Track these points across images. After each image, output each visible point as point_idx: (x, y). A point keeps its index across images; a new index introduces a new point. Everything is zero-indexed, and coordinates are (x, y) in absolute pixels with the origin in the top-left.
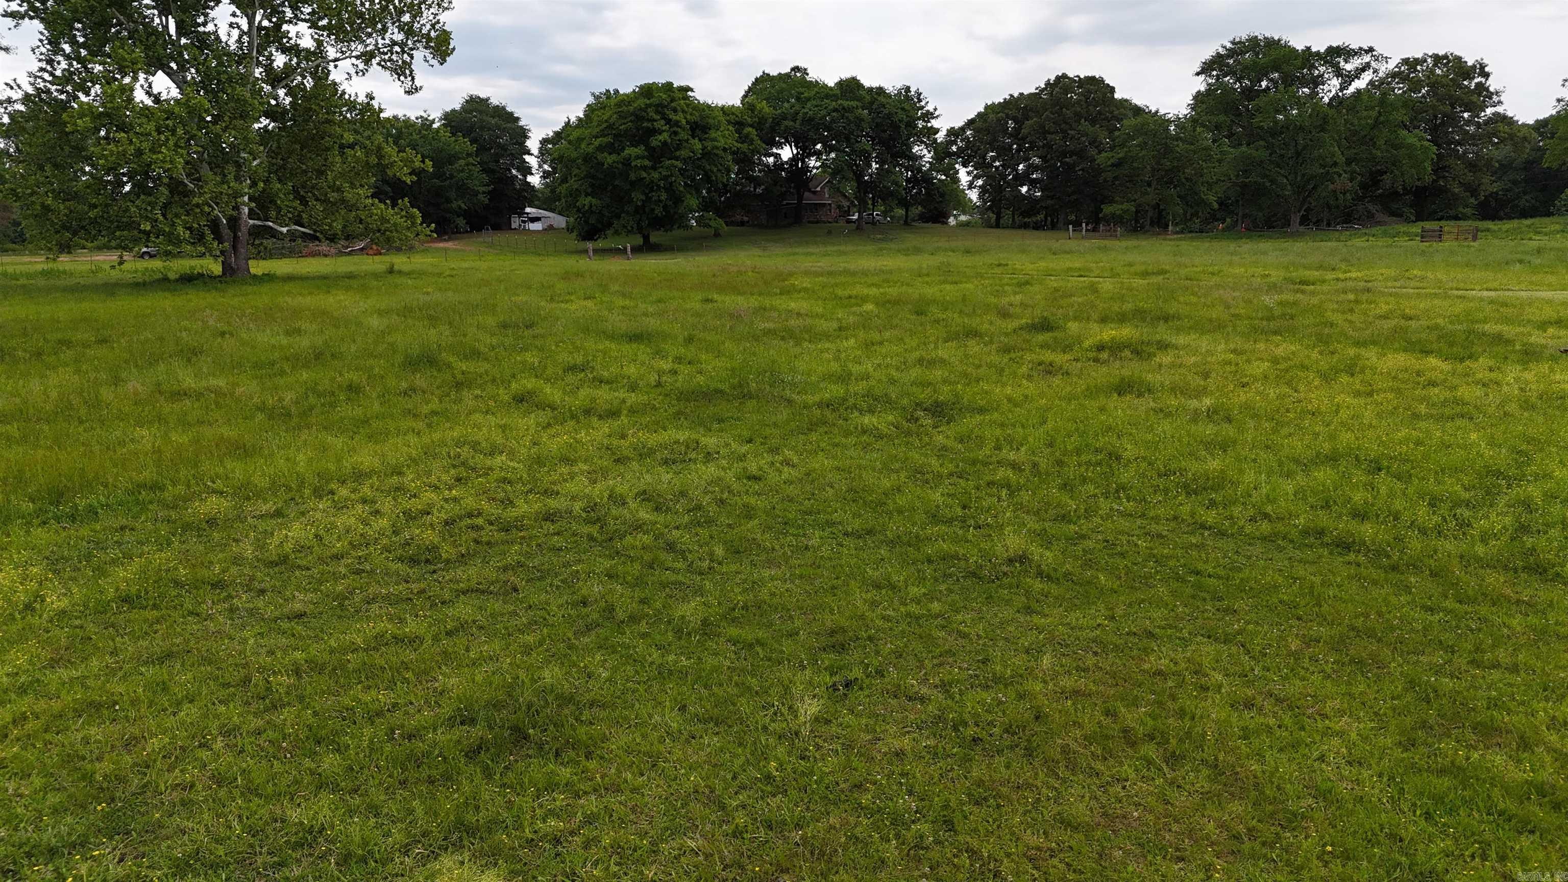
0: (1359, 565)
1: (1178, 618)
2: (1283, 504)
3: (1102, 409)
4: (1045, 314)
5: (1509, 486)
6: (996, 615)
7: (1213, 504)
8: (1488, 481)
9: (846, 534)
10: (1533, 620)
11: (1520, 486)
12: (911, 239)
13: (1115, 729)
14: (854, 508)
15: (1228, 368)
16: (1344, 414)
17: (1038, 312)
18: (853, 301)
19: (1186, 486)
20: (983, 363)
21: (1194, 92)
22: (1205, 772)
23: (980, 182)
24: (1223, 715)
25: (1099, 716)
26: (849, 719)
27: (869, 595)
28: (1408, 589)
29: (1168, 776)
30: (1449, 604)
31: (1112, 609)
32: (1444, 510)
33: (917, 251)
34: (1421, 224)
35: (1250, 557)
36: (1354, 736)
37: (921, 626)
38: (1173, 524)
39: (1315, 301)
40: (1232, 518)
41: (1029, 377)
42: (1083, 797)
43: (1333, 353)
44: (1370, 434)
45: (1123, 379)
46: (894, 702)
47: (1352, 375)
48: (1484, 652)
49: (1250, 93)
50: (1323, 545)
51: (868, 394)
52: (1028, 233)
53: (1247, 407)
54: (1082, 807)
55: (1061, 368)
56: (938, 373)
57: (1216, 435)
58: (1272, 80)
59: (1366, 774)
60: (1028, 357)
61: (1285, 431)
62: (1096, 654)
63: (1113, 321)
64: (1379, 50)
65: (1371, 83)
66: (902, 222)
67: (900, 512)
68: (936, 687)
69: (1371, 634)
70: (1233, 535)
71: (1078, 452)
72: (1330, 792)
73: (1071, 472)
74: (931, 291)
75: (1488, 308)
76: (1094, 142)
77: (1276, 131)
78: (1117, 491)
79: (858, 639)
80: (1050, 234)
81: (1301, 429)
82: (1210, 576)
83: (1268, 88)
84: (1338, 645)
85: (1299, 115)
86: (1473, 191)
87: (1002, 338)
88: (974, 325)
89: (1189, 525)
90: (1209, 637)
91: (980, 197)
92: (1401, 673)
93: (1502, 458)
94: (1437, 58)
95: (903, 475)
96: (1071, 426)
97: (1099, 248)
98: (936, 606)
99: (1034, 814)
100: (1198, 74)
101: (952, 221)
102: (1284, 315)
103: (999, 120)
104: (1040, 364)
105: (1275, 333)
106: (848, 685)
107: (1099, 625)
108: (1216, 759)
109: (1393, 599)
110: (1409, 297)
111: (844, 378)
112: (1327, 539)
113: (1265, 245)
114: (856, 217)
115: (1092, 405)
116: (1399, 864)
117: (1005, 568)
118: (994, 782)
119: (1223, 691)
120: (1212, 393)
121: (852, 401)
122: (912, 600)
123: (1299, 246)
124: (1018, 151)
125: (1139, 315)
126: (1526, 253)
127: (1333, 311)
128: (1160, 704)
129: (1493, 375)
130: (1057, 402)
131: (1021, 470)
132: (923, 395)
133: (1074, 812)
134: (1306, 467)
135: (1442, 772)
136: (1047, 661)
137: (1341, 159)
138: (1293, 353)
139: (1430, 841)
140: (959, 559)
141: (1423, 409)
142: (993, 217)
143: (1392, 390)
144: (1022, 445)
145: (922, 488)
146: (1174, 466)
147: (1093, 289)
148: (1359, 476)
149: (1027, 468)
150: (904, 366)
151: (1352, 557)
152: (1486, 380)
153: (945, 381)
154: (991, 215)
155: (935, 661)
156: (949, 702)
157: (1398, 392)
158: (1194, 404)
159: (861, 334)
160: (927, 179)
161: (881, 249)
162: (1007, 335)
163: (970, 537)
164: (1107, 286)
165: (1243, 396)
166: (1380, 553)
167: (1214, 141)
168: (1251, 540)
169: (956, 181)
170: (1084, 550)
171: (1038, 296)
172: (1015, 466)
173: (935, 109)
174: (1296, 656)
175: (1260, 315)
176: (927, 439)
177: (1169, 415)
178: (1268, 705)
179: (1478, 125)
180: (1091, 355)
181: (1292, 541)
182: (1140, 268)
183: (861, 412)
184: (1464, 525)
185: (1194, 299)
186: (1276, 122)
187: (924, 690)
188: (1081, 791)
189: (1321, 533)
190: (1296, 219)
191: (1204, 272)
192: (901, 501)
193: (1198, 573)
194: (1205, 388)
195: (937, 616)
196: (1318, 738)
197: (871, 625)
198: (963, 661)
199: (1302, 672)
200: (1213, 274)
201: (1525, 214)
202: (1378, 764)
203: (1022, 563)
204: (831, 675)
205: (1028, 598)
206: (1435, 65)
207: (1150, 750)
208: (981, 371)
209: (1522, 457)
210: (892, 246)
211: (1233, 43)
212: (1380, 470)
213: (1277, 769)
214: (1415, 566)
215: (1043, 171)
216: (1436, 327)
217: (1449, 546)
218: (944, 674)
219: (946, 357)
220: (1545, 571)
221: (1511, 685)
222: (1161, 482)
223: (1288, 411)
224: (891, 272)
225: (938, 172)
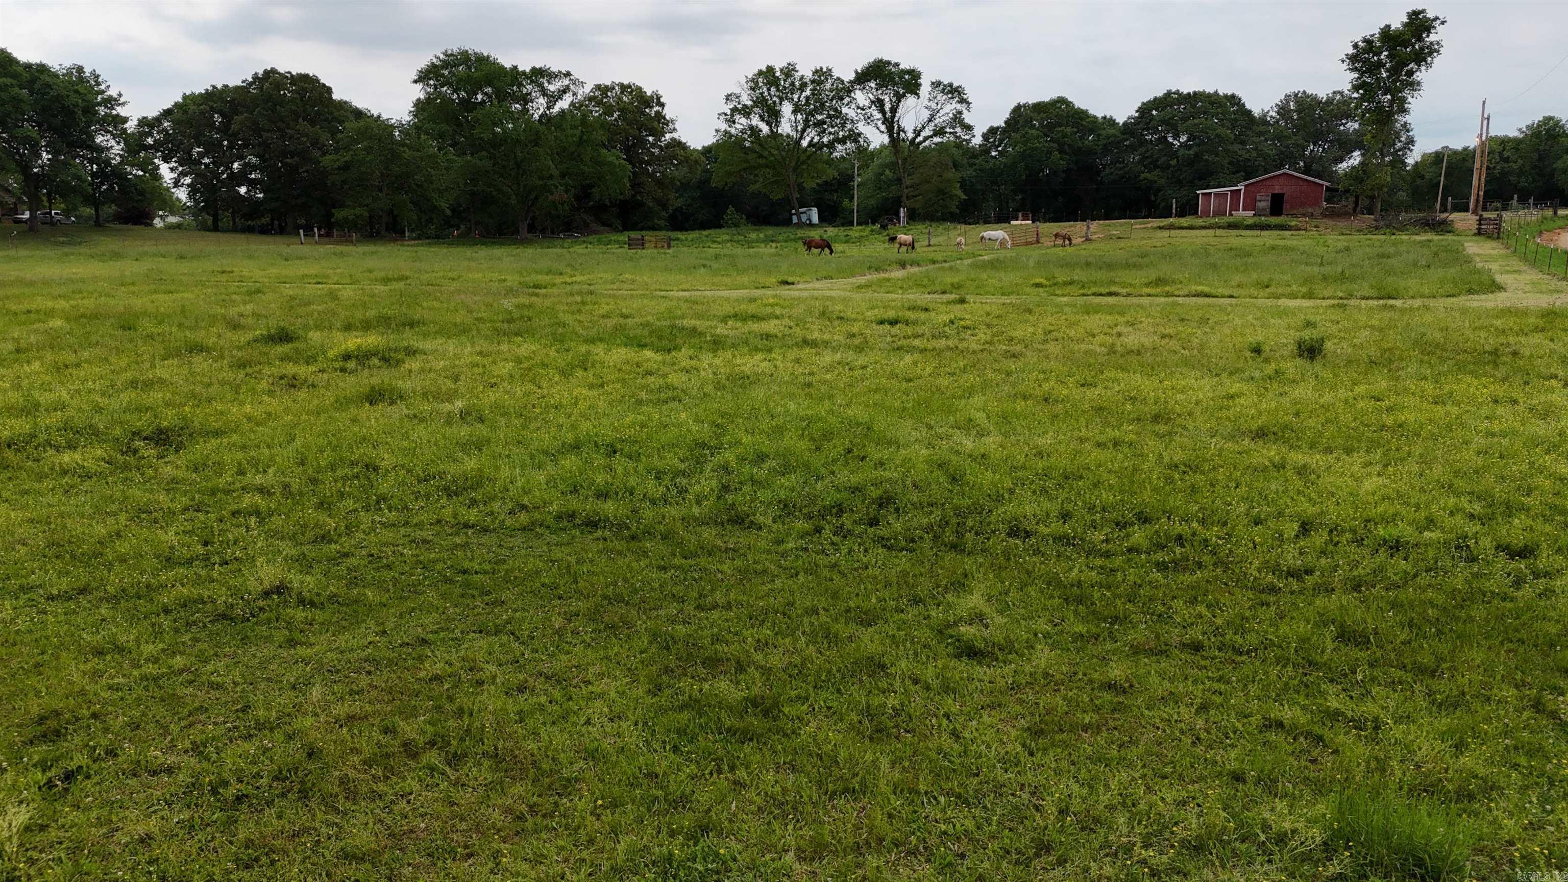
0: (605, 539)
1: (449, 620)
2: (538, 494)
3: (354, 421)
4: (282, 324)
5: (712, 455)
6: (254, 656)
7: (474, 503)
8: (697, 452)
9: (51, 598)
10: (738, 563)
11: (719, 453)
12: (107, 243)
13: (394, 745)
14: (59, 564)
15: (476, 370)
16: (582, 406)
17: (273, 323)
18: (33, 316)
19: (446, 489)
20: (214, 380)
21: (414, 99)
22: (486, 763)
23: (188, 180)
24: (499, 704)
25: (376, 735)
26: (74, 816)
27: (89, 666)
28: (645, 554)
29: (453, 778)
30: (677, 561)
31: (383, 623)
32: (667, 481)
33: (117, 256)
34: (627, 233)
35: (511, 549)
36: (613, 694)
37: (160, 688)
38: (438, 528)
39: (548, 303)
40: (492, 513)
41: (271, 393)
42: (367, 824)
43: (568, 351)
44: (605, 421)
45: (373, 388)
46: (133, 782)
47: (586, 369)
48: (706, 596)
49: (467, 105)
50: (575, 526)
51: (66, 427)
52: (253, 237)
53: (497, 407)
54: (365, 835)
55: (306, 380)
56: (157, 396)
57: (470, 436)
58: (486, 94)
59: (624, 725)
60: (267, 371)
61: (533, 426)
62: (369, 673)
63: (357, 329)
64: (575, 75)
65: (572, 104)
66: (92, 223)
67: (123, 561)
68: (186, 752)
69: (620, 599)
70: (495, 530)
71: (333, 467)
72: (597, 750)
73: (328, 487)
74: (138, 303)
75: (684, 306)
76: (315, 143)
77: (496, 143)
78: (378, 502)
79: (78, 719)
80: (279, 239)
81: (547, 422)
82: (476, 573)
83: (483, 101)
84: (594, 616)
85: (514, 129)
86: (664, 205)
87: (235, 352)
88: (199, 340)
89: (452, 527)
90: (481, 632)
91: (191, 195)
92: (646, 629)
93: (704, 431)
94: (624, 87)
95: (123, 518)
96: (322, 441)
97: (335, 254)
98: (179, 661)
99: (314, 859)
100: (415, 82)
101: (158, 223)
102: (522, 317)
103: (202, 113)
104: (281, 378)
105: (516, 334)
106: (69, 777)
107: (370, 643)
108: (496, 749)
109: (634, 564)
110: (624, 298)
111: (30, 409)
112: (578, 521)
113: (498, 251)
114: (27, 215)
115: (342, 417)
116: (657, 798)
117: (261, 603)
118: (265, 837)
119: (498, 680)
120: (463, 396)
121: (42, 437)
122: (147, 660)
123: (529, 252)
124: (230, 147)
125: (384, 322)
126: (706, 259)
127: (563, 312)
128: (439, 708)
129: (693, 362)
130: (304, 417)
131: (270, 494)
132: (142, 422)
133: (358, 842)
134: (554, 456)
135: (682, 708)
136: (316, 692)
137: (556, 172)
138: (534, 352)
139: (679, 770)
140: (204, 603)
141: (643, 395)
142: (210, 220)
143: (618, 380)
144: (269, 467)
145: (148, 528)
146: (432, 470)
147: (333, 296)
148: (599, 460)
149: (278, 490)
150: (110, 391)
151: (599, 533)
152: (688, 367)
153: (167, 404)
154: (206, 217)
155: (184, 723)
156: (205, 764)
157: (624, 382)
158: (447, 407)
159: (49, 356)
160: (118, 174)
161: (67, 255)
162: (239, 348)
163: (215, 575)
164: (347, 292)
165: (492, 396)
166: (622, 526)
167: (439, 149)
168: (512, 532)
169: (157, 177)
170: (348, 569)
171: (273, 305)
172: (262, 490)
173: (120, 95)
174: (560, 632)
175: (501, 318)
176: (151, 472)
177: (423, 420)
178: (540, 684)
179: (661, 148)
180: (337, 365)
181: (548, 527)
182: (382, 274)
183: (58, 449)
184: (683, 491)
185: (436, 304)
186: (495, 134)
187: (171, 759)
188: (363, 818)
189: (572, 516)
190: (524, 227)
191: (444, 277)
192: (123, 547)
193: (465, 572)
194: (456, 391)
195: (181, 672)
196: (583, 704)
197: (95, 700)
198: (218, 715)
199: (567, 647)
200: (453, 279)
201: (704, 226)
202: (634, 714)
203: (280, 594)
204: (44, 771)
205: (290, 631)
206: (622, 93)
207: (433, 757)
208: (212, 391)
209: (719, 429)
210: (83, 250)
211: (446, 54)
212: (615, 452)
213: (551, 743)
214: (649, 533)
215: (262, 172)
216: (648, 324)
217: (672, 511)
218: (195, 734)
219: (166, 376)
220: (743, 521)
221: (727, 620)
222: (422, 488)
223: (534, 406)
224: (83, 281)
225: (133, 166)
